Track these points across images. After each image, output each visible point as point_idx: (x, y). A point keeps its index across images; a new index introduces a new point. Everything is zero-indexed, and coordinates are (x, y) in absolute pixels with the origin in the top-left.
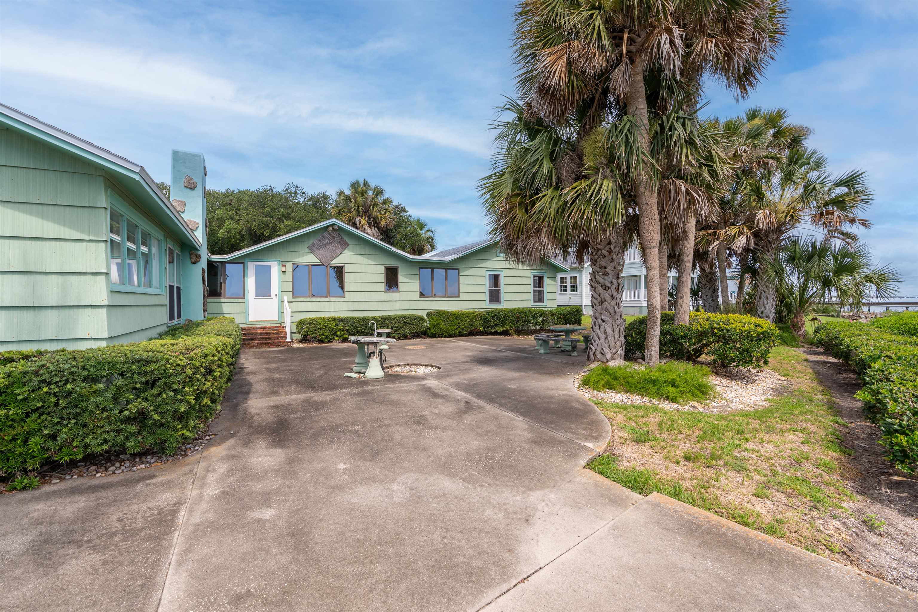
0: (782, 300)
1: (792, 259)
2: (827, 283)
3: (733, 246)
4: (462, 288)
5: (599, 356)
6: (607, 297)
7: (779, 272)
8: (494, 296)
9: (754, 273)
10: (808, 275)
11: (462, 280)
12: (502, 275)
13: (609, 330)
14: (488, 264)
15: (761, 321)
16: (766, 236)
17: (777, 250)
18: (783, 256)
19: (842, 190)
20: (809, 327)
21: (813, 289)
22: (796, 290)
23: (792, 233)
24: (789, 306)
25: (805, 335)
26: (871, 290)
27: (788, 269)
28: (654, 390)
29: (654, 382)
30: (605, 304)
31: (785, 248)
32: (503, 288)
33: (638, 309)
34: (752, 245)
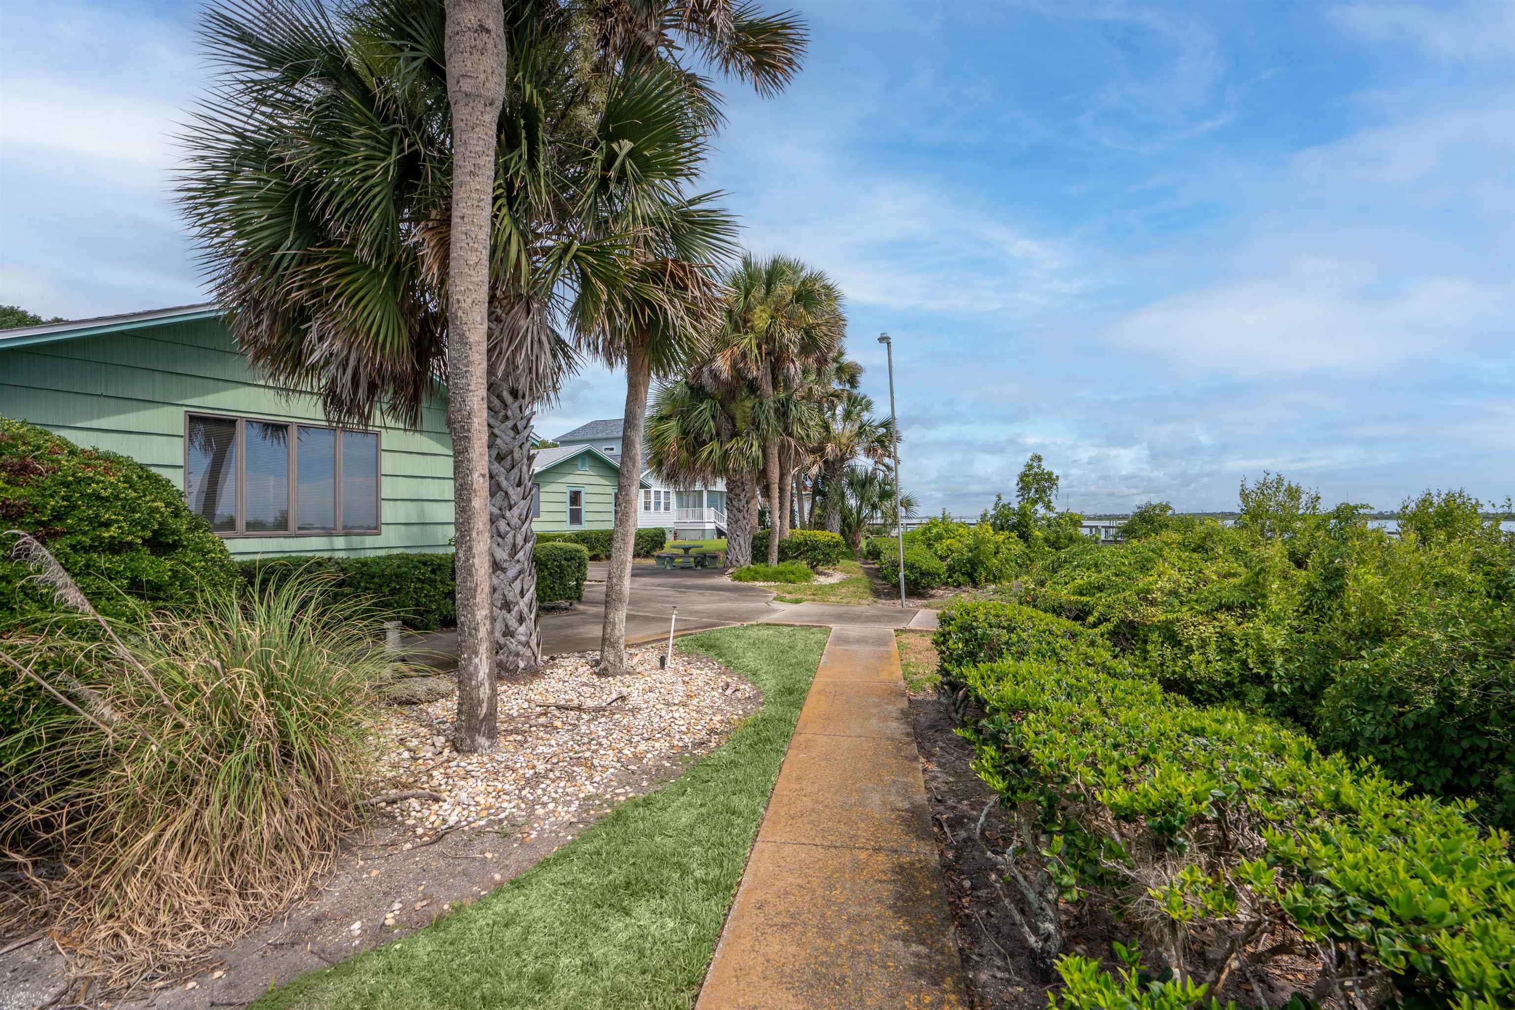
0: (844, 520)
1: (851, 484)
2: (874, 507)
3: (809, 473)
4: (543, 507)
5: (734, 563)
6: (741, 517)
7: (843, 496)
8: (575, 517)
9: (824, 494)
10: (862, 499)
11: (543, 497)
12: (583, 491)
13: (742, 543)
14: (569, 479)
15: (834, 535)
16: (833, 463)
17: (841, 476)
18: (845, 481)
19: (882, 431)
20: (863, 544)
21: (866, 511)
22: (854, 511)
23: (852, 462)
24: (849, 526)
25: (861, 551)
26: (902, 511)
27: (848, 492)
28: (782, 577)
29: (781, 573)
30: (739, 523)
31: (847, 475)
32: (584, 507)
33: (700, 533)
34: (823, 472)
